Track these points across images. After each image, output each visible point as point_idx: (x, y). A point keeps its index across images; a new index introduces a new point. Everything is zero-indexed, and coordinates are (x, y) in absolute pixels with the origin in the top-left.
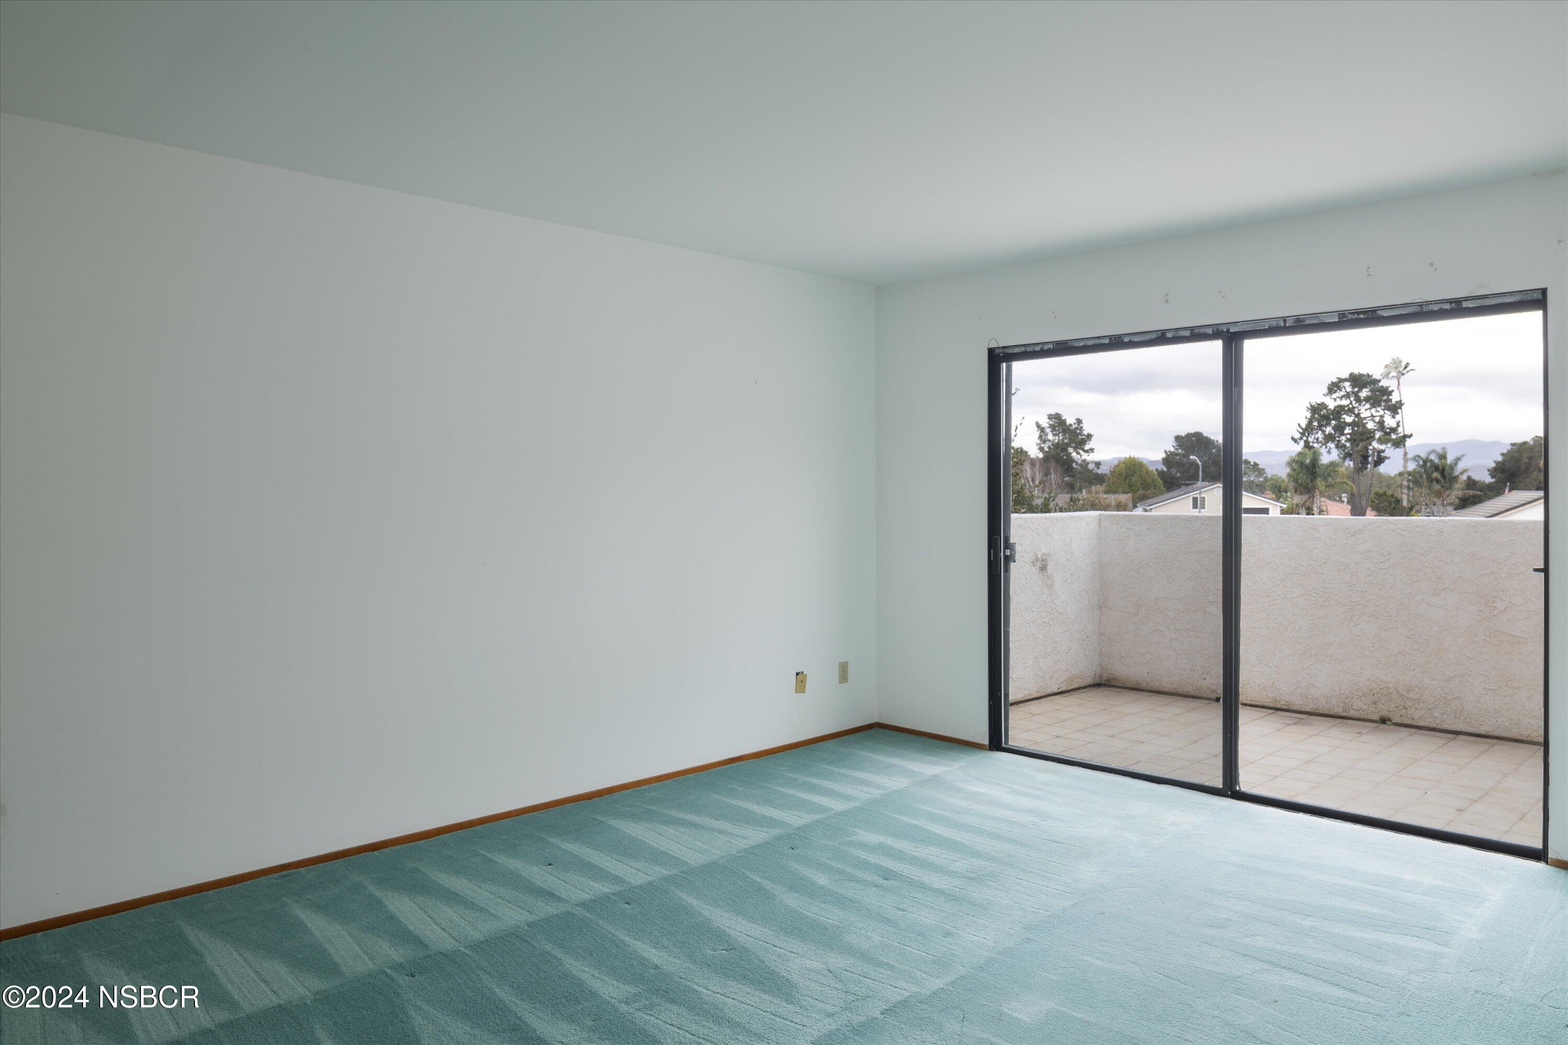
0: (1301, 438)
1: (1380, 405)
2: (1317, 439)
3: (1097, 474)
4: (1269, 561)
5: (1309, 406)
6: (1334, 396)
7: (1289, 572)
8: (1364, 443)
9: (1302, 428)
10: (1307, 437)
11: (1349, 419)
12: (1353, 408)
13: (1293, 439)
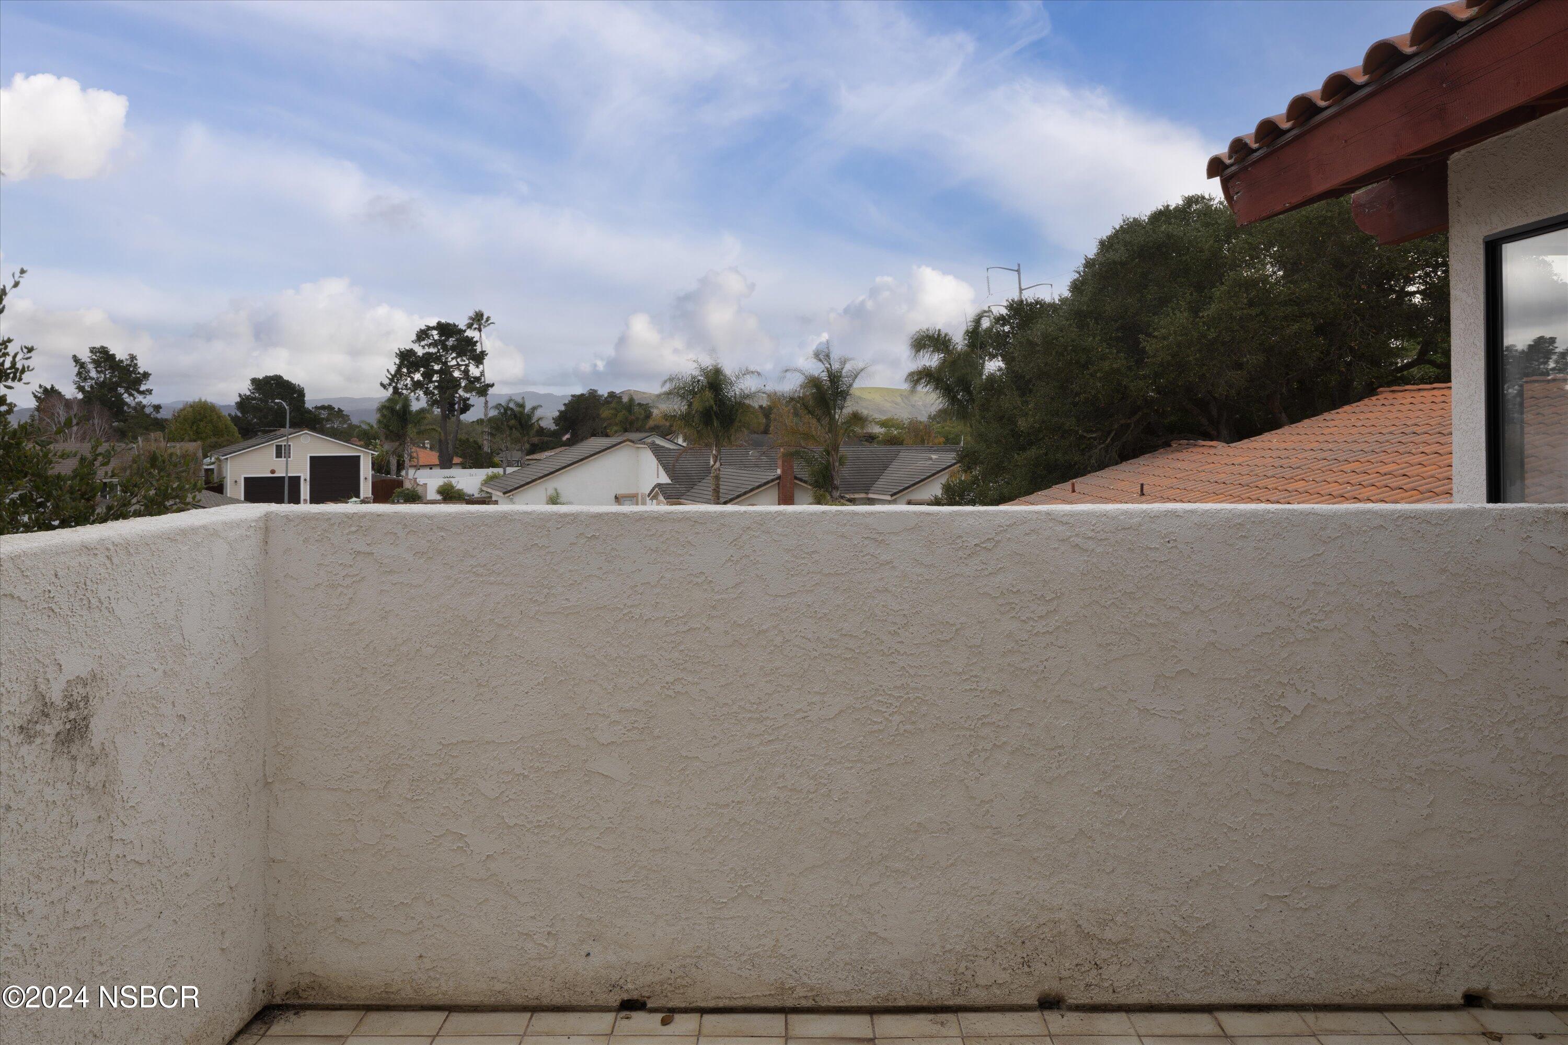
0: (390, 384)
1: (465, 355)
2: (406, 386)
3: (156, 419)
4: (764, 627)
5: (398, 352)
6: (423, 343)
7: (817, 654)
8: (451, 391)
9: (391, 374)
10: (397, 383)
11: (437, 367)
12: (441, 356)
13: (382, 385)
